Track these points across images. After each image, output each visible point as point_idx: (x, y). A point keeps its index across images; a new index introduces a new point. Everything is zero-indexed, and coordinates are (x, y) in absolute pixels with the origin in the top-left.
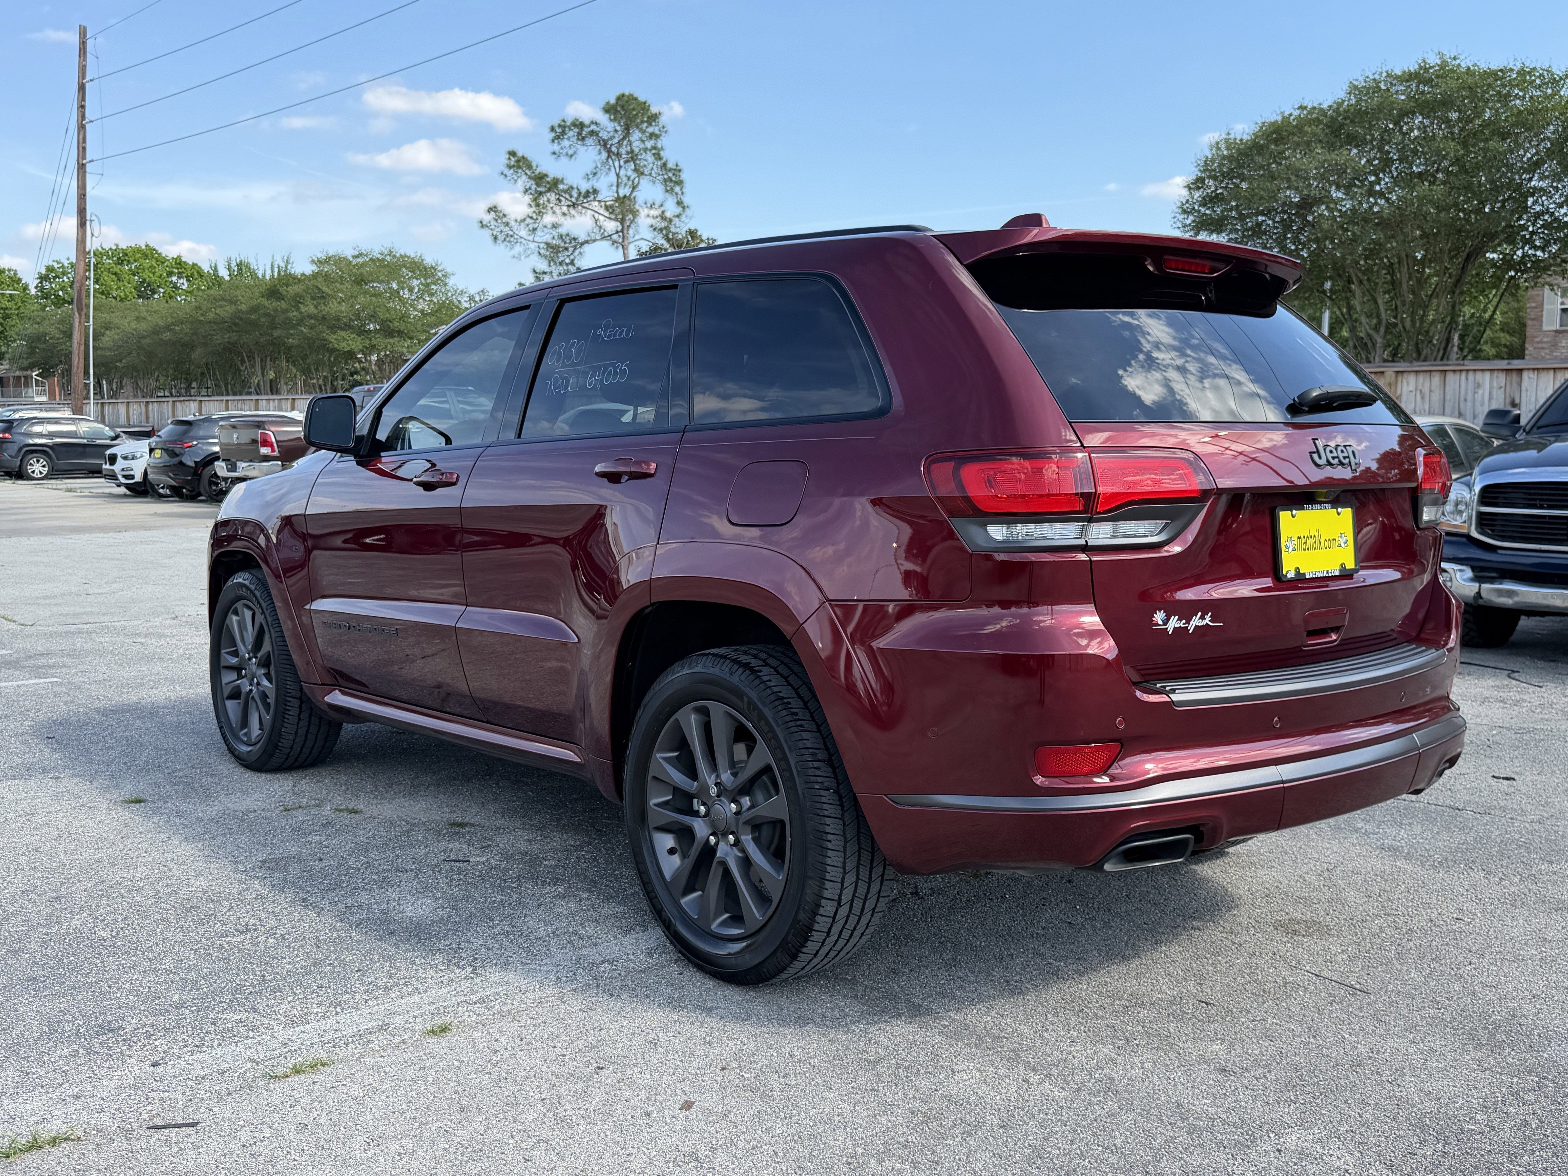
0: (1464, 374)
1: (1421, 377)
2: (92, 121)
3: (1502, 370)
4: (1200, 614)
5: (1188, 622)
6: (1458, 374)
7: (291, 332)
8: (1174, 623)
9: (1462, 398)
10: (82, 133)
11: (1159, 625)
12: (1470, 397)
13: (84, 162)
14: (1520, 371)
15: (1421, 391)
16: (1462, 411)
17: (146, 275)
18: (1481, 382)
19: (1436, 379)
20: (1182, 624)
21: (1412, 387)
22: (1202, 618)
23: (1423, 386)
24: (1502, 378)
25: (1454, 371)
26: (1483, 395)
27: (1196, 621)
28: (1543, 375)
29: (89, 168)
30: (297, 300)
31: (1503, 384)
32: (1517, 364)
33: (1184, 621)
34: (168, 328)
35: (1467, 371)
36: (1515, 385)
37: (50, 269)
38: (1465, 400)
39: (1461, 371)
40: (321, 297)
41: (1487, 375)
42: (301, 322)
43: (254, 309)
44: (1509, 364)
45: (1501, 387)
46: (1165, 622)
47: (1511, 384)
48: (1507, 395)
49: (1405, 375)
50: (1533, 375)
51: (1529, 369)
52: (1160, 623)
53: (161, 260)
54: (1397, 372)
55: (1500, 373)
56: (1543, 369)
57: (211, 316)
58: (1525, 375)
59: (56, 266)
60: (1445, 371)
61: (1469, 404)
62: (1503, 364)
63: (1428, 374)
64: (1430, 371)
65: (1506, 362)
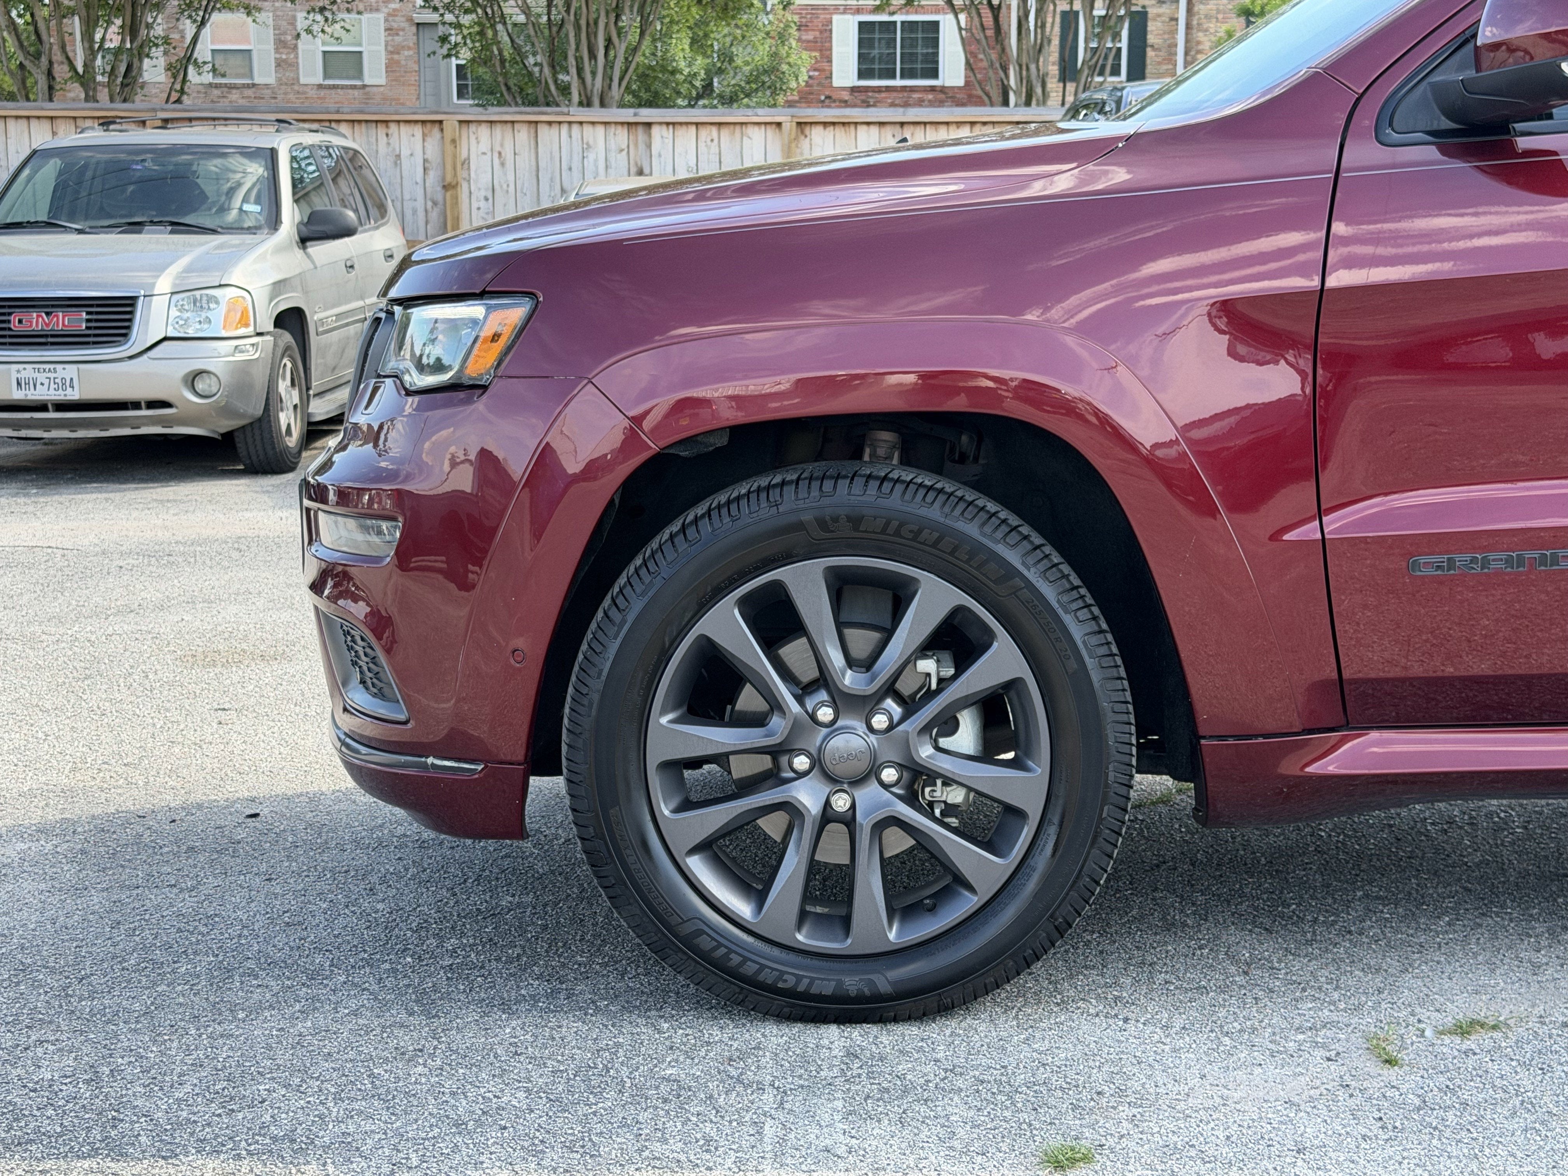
0: (565, 128)
1: (498, 130)
3: (622, 124)
6: (555, 128)
9: (565, 166)
12: (576, 164)
14: (649, 125)
15: (500, 153)
16: (566, 185)
18: (591, 143)
19: (523, 134)
21: (485, 145)
23: (502, 145)
24: (622, 134)
25: (550, 123)
26: (596, 161)
28: (681, 131)
31: (624, 146)
32: (647, 114)
35: (570, 123)
36: (642, 146)
38: (570, 169)
39: (560, 123)
41: (600, 129)
44: (635, 115)
45: (622, 150)
47: (636, 145)
48: (632, 162)
49: (473, 127)
50: (667, 132)
51: (661, 123)
54: (460, 122)
55: (619, 127)
56: (681, 124)
58: (656, 131)
60: (536, 122)
61: (576, 173)
62: (627, 115)
63: (509, 125)
64: (513, 122)
65: (631, 111)
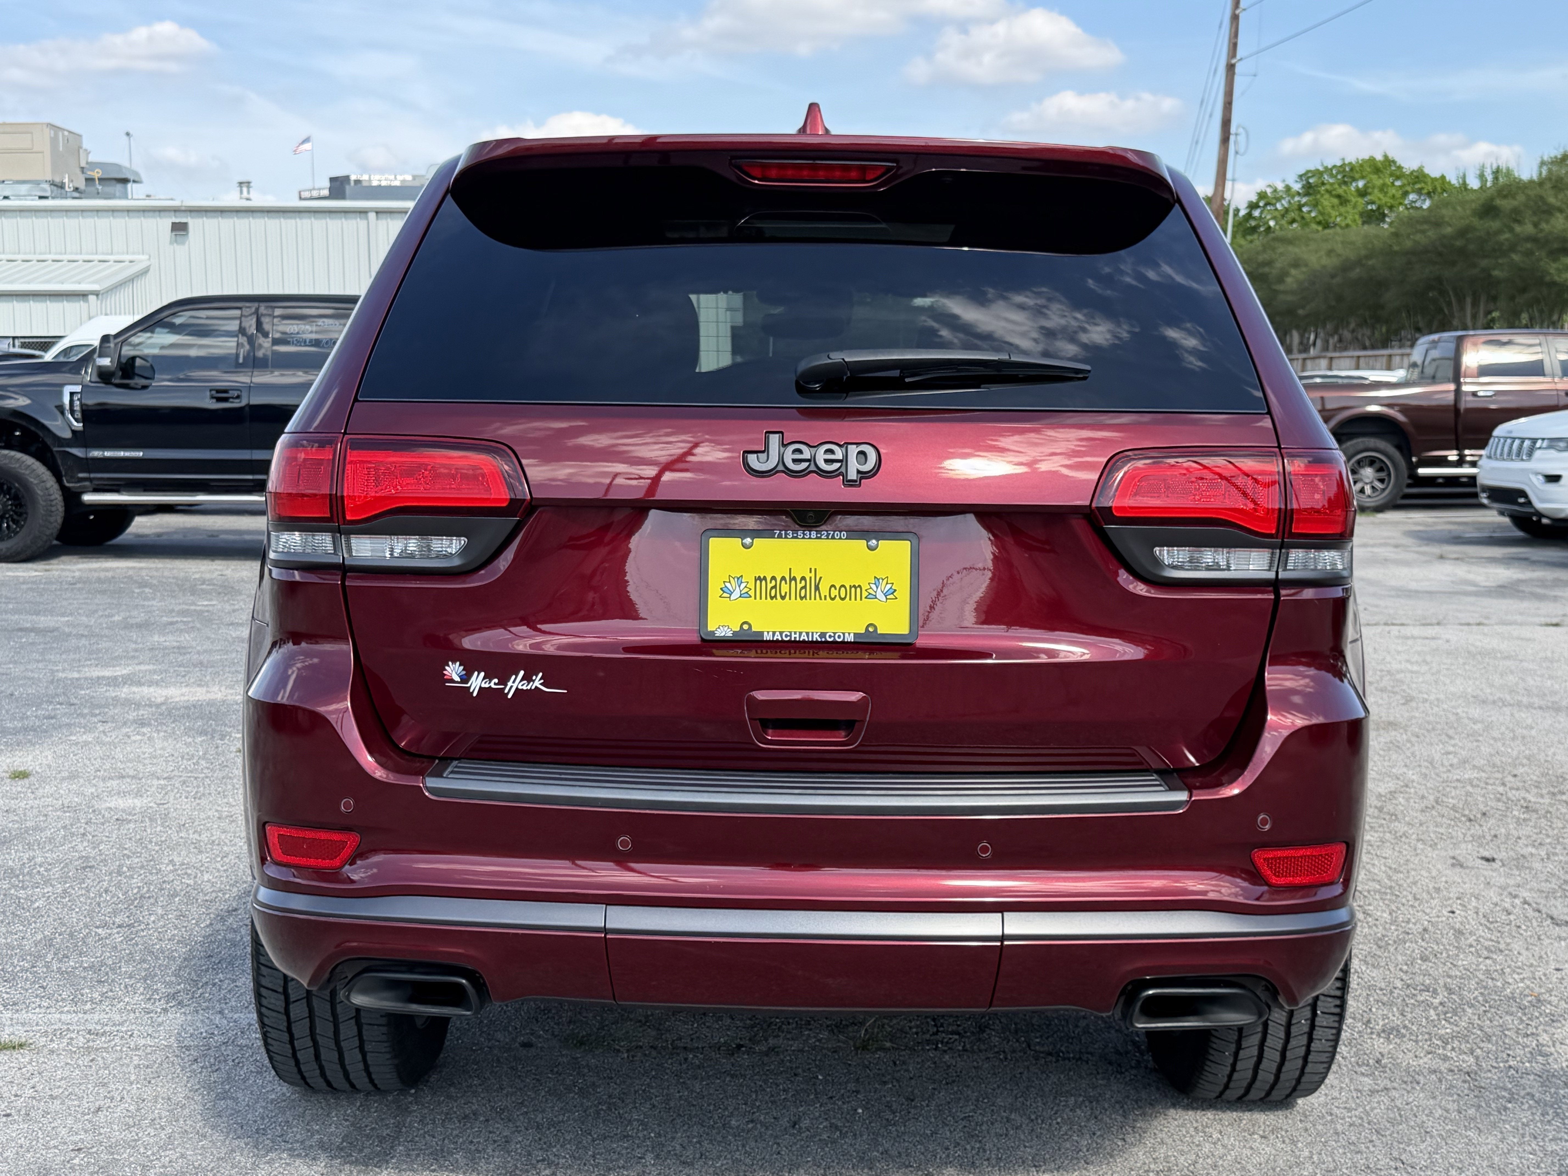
2: (1244, 10)
4: (522, 673)
5: (504, 681)
7: (1500, 261)
8: (477, 682)
10: (1234, 26)
11: (452, 681)
13: (1233, 61)
17: (1376, 195)
20: (493, 684)
22: (527, 678)
27: (516, 683)
29: (1238, 69)
30: (1516, 216)
33: (496, 680)
34: (1359, 262)
37: (1262, 195)
40: (1545, 211)
42: (1513, 248)
43: (1463, 233)
46: (465, 679)
52: (457, 679)
53: (1398, 173)
57: (1408, 244)
59: (1269, 191)
